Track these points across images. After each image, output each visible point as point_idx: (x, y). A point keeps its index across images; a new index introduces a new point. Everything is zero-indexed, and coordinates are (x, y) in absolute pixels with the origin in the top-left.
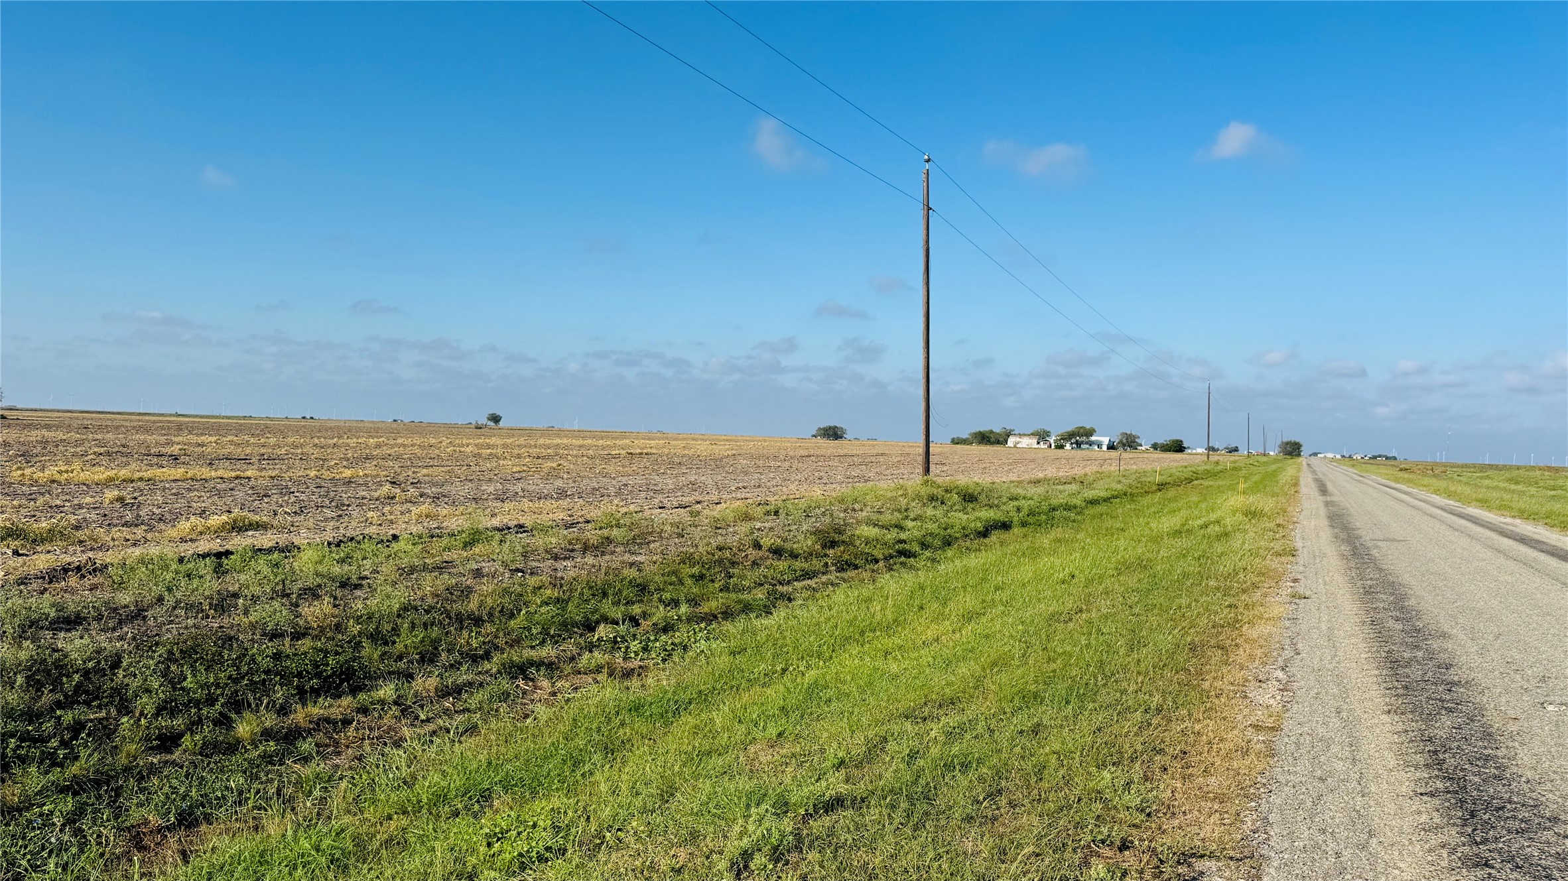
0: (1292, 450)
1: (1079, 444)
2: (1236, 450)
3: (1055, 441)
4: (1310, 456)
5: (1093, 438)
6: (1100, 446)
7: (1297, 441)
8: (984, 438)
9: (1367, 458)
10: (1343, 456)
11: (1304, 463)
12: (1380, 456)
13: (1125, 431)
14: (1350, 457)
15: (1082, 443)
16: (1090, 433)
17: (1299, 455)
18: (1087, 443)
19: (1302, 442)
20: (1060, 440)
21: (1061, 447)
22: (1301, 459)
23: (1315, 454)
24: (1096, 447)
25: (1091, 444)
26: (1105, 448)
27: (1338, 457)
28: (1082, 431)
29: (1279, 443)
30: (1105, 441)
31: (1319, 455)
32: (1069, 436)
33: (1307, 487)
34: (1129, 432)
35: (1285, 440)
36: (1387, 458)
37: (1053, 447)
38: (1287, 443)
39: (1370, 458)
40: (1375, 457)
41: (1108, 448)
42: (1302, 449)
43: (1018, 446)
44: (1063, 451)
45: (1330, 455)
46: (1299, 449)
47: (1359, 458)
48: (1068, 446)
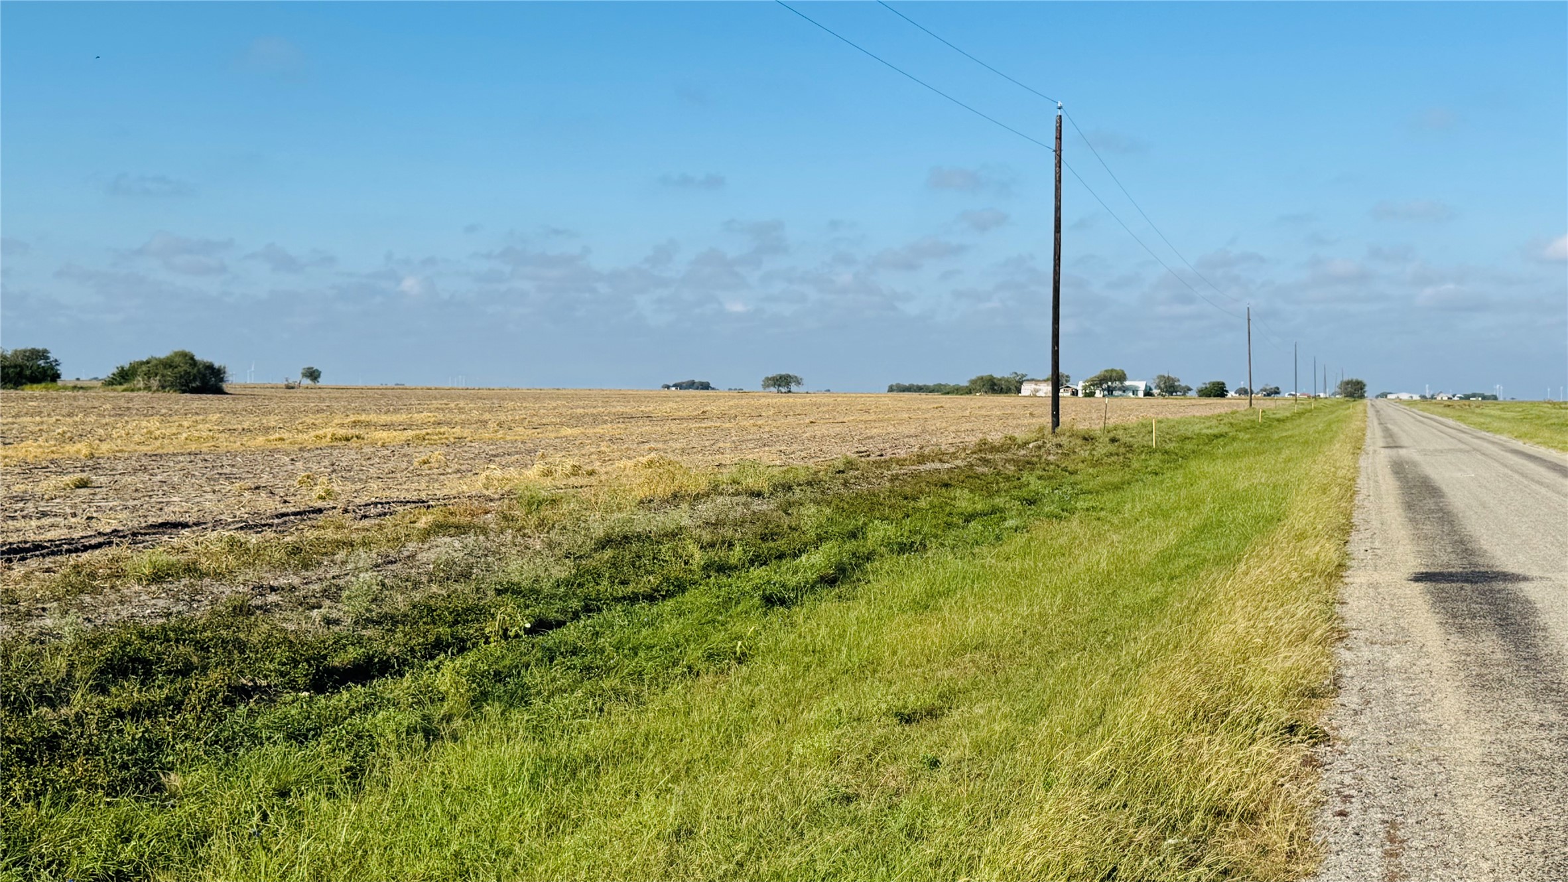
0: (1355, 390)
1: (1110, 391)
2: (1276, 392)
3: (1085, 388)
4: (1377, 397)
5: (1127, 383)
6: (1135, 392)
7: (1360, 379)
8: (993, 386)
9: (1456, 398)
10: (1423, 397)
11: (1369, 404)
12: (1474, 395)
13: (1162, 374)
14: (1433, 397)
15: (1114, 389)
16: (1122, 377)
17: (1362, 396)
18: (1120, 389)
19: (1365, 381)
20: (1089, 386)
21: (1092, 394)
22: (1364, 401)
23: (1384, 395)
24: (1131, 394)
25: (1125, 390)
26: (1141, 394)
27: (1416, 397)
28: (1114, 374)
29: (1339, 383)
30: (1141, 386)
31: (1389, 396)
32: (1099, 382)
33: (1374, 438)
34: (1166, 375)
35: (1346, 379)
36: (1484, 398)
37: (1080, 394)
38: (1348, 383)
39: (1461, 398)
40: (1467, 397)
41: (1145, 395)
42: (1366, 389)
43: (1038, 394)
44: (1092, 399)
45: (1405, 396)
46: (1362, 389)
47: (1446, 398)
48: (1098, 394)
